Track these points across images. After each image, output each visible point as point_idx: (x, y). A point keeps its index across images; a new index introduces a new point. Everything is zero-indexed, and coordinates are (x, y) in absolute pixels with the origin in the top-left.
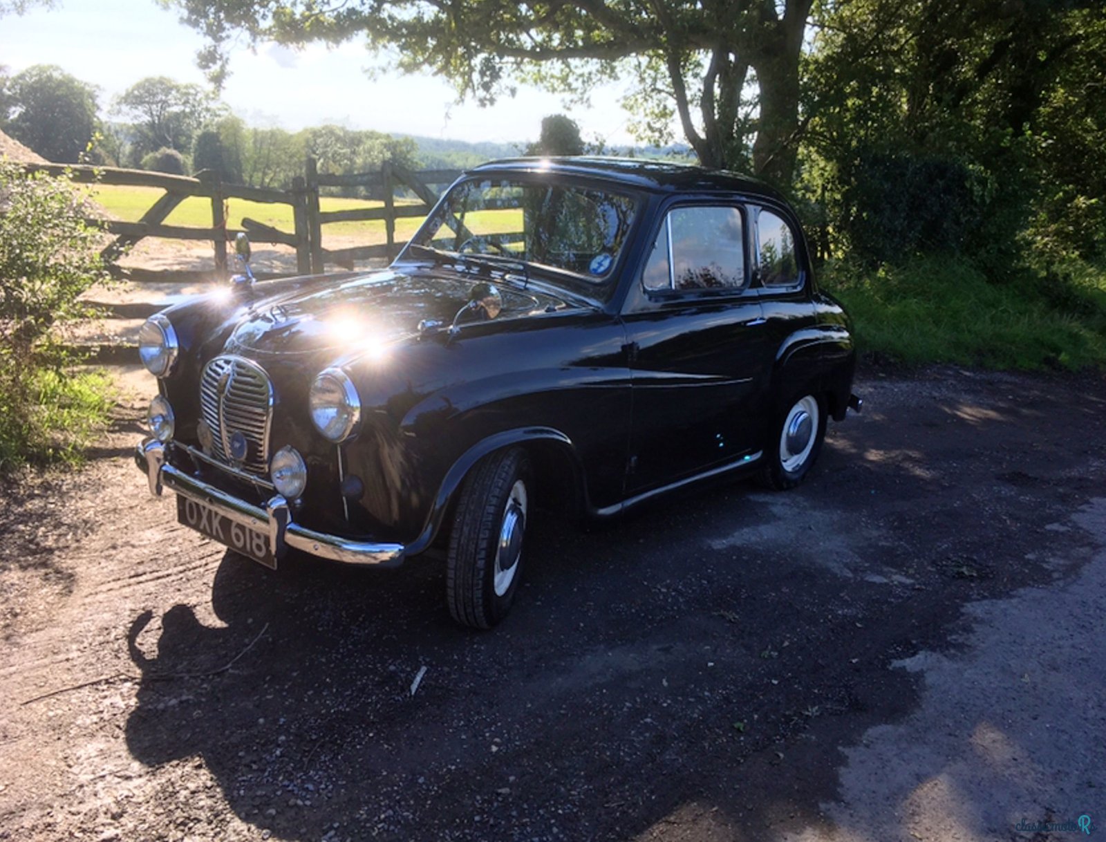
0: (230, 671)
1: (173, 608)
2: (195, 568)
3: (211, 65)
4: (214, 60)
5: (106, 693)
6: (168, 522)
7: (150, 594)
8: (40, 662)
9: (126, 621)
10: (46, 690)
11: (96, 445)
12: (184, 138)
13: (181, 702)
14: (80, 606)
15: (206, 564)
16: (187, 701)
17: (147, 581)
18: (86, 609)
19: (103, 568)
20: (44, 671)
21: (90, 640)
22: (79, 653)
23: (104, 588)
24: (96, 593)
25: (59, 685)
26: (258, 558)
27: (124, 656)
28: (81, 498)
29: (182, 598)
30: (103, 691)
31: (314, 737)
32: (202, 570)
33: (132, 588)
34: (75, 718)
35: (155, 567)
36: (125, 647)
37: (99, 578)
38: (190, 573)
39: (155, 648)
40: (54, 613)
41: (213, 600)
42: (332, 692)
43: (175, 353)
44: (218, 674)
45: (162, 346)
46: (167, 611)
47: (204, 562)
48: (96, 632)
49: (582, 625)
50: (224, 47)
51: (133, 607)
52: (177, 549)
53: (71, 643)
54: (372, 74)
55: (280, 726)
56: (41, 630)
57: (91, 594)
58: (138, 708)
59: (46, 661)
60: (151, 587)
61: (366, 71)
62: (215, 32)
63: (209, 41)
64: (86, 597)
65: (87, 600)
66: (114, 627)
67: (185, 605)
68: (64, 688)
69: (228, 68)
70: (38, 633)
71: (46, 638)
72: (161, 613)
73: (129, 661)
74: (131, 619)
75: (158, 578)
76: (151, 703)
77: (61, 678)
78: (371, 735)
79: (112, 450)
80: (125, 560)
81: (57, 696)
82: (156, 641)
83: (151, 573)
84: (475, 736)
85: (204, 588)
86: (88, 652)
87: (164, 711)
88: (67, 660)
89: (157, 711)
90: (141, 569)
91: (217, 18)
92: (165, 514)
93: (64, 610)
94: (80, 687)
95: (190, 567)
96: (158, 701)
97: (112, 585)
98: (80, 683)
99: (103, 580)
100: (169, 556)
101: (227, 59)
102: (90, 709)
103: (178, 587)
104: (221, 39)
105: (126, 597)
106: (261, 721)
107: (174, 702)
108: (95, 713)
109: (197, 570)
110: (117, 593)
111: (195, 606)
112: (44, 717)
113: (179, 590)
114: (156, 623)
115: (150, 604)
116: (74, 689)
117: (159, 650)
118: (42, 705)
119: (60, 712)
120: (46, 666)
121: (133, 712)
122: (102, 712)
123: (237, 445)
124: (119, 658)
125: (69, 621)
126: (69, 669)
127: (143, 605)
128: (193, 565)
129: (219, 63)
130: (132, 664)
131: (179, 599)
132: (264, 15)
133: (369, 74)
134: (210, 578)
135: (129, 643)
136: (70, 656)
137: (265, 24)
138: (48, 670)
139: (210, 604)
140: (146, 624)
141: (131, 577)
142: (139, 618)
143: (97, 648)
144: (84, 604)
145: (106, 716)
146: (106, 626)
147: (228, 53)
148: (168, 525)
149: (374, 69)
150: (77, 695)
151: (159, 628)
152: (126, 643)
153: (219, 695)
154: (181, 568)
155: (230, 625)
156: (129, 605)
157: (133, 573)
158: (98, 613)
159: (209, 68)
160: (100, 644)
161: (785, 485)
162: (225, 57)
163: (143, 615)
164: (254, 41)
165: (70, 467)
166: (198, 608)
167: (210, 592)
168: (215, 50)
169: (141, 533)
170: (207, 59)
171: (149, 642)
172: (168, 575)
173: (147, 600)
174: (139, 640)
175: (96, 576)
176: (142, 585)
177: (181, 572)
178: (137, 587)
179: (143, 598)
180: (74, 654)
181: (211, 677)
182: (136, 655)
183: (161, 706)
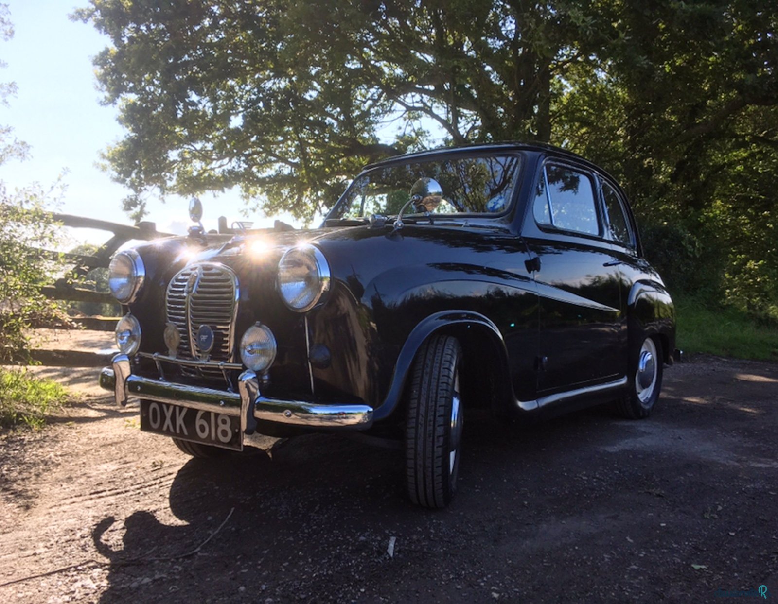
0: (199, 554)
1: (134, 513)
2: (150, 486)
3: (132, 208)
4: (135, 205)
5: (75, 577)
6: (121, 458)
7: (111, 505)
8: (7, 556)
9: (90, 524)
10: (15, 577)
11: (53, 414)
12: (104, 284)
13: (155, 581)
14: (45, 515)
15: (161, 482)
16: (162, 578)
17: (107, 496)
18: (51, 517)
19: (65, 489)
20: (12, 564)
21: (56, 539)
22: (46, 549)
23: (68, 501)
24: (60, 505)
25: (27, 573)
26: (223, 444)
27: (91, 549)
28: (41, 447)
29: (142, 506)
30: (73, 576)
31: (303, 596)
32: (157, 486)
33: (93, 501)
34: (45, 598)
35: (112, 487)
36: (92, 543)
37: (61, 496)
38: (147, 489)
39: (121, 542)
40: (20, 520)
41: (171, 506)
42: (307, 562)
43: (142, 280)
44: (188, 557)
45: (130, 276)
46: (128, 516)
47: (158, 481)
48: (61, 533)
49: (526, 503)
50: (143, 196)
51: (96, 514)
52: (132, 474)
53: (37, 541)
54: (246, 213)
55: (263, 591)
56: (8, 532)
57: (55, 506)
58: (110, 588)
59: (14, 556)
60: (111, 500)
61: (241, 211)
62: (136, 187)
63: (131, 192)
64: (51, 508)
65: (51, 511)
66: (79, 529)
67: (144, 511)
68: (33, 575)
69: (146, 209)
70: (5, 535)
71: (13, 538)
72: (123, 517)
73: (97, 553)
74: (94, 523)
75: (118, 493)
76: (124, 584)
77: (28, 568)
78: (363, 590)
79: (66, 418)
80: (85, 483)
81: (25, 582)
82: (121, 538)
83: (110, 490)
84: (470, 585)
85: (161, 499)
86: (55, 547)
87: (138, 589)
88: (35, 554)
89: (130, 589)
90: (100, 488)
91: (138, 177)
92: (117, 453)
93: (30, 518)
94: (49, 574)
95: (146, 485)
96: (131, 581)
97: (74, 499)
98: (49, 571)
99: (66, 496)
100: (125, 479)
101: (145, 204)
102: (61, 591)
103: (136, 499)
104: (141, 191)
105: (89, 508)
106: (242, 588)
107: (147, 580)
108: (66, 594)
109: (153, 487)
110: (80, 505)
111: (155, 511)
112: (13, 597)
113: (138, 501)
114: (119, 525)
115: (111, 512)
116: (43, 575)
117: (125, 544)
118: (11, 589)
119: (30, 594)
120: (13, 560)
121: (105, 592)
122: (74, 592)
123: (204, 337)
124: (86, 551)
125: (35, 525)
126: (37, 561)
127: (105, 513)
128: (149, 484)
129: (139, 207)
130: (99, 555)
131: (139, 507)
132: (170, 178)
133: (243, 213)
134: (166, 492)
135: (95, 540)
136: (38, 551)
137: (170, 184)
138: (16, 562)
139: (169, 509)
140: (110, 526)
141: (91, 494)
142: (102, 522)
143: (64, 545)
144: (49, 514)
145: (77, 595)
146: (70, 528)
147: (145, 199)
148: (121, 460)
149: (247, 210)
150: (46, 580)
151: (123, 528)
152: (92, 540)
153: (192, 573)
154: (138, 486)
155: (191, 523)
156: (92, 513)
157: (93, 491)
158: (63, 520)
159: (131, 210)
160: (67, 541)
161: (641, 414)
162: (144, 202)
163: (105, 520)
164: (163, 194)
165: (30, 428)
166: (158, 512)
167: (167, 501)
168: (136, 199)
169: (98, 466)
170: (129, 204)
171: (115, 538)
172: (126, 491)
173: (108, 509)
174: (104, 537)
175: (59, 494)
176: (102, 499)
177: (138, 489)
178: (98, 501)
179: (105, 508)
180: (42, 550)
181: (181, 560)
182: (103, 549)
183: (135, 585)
